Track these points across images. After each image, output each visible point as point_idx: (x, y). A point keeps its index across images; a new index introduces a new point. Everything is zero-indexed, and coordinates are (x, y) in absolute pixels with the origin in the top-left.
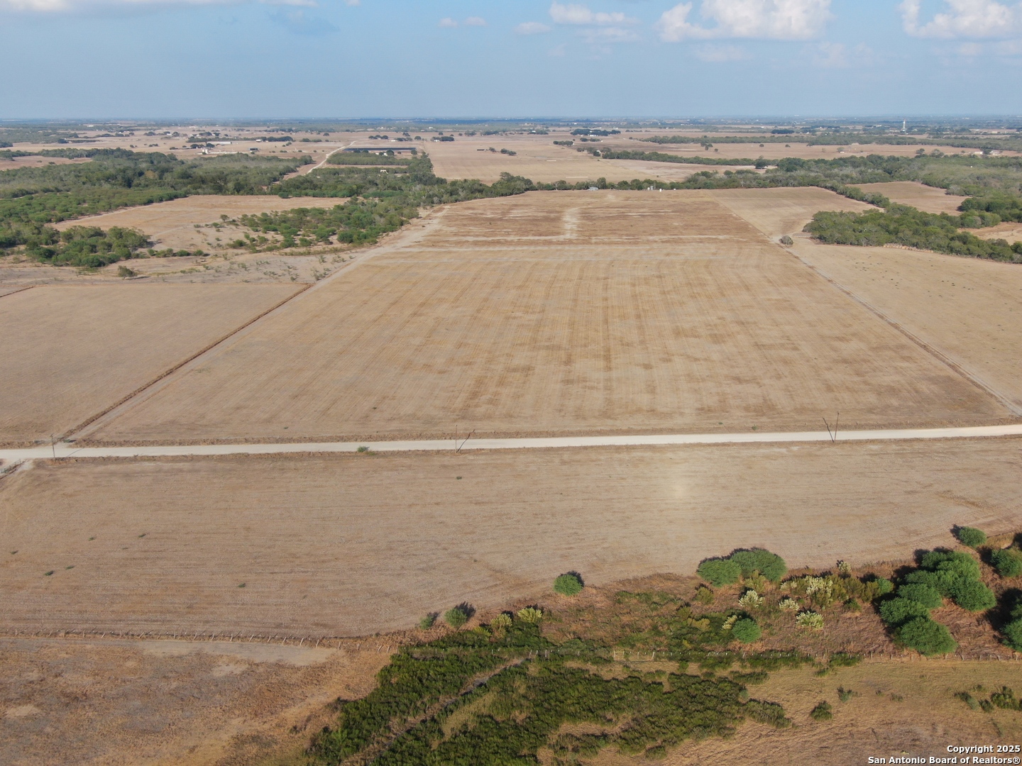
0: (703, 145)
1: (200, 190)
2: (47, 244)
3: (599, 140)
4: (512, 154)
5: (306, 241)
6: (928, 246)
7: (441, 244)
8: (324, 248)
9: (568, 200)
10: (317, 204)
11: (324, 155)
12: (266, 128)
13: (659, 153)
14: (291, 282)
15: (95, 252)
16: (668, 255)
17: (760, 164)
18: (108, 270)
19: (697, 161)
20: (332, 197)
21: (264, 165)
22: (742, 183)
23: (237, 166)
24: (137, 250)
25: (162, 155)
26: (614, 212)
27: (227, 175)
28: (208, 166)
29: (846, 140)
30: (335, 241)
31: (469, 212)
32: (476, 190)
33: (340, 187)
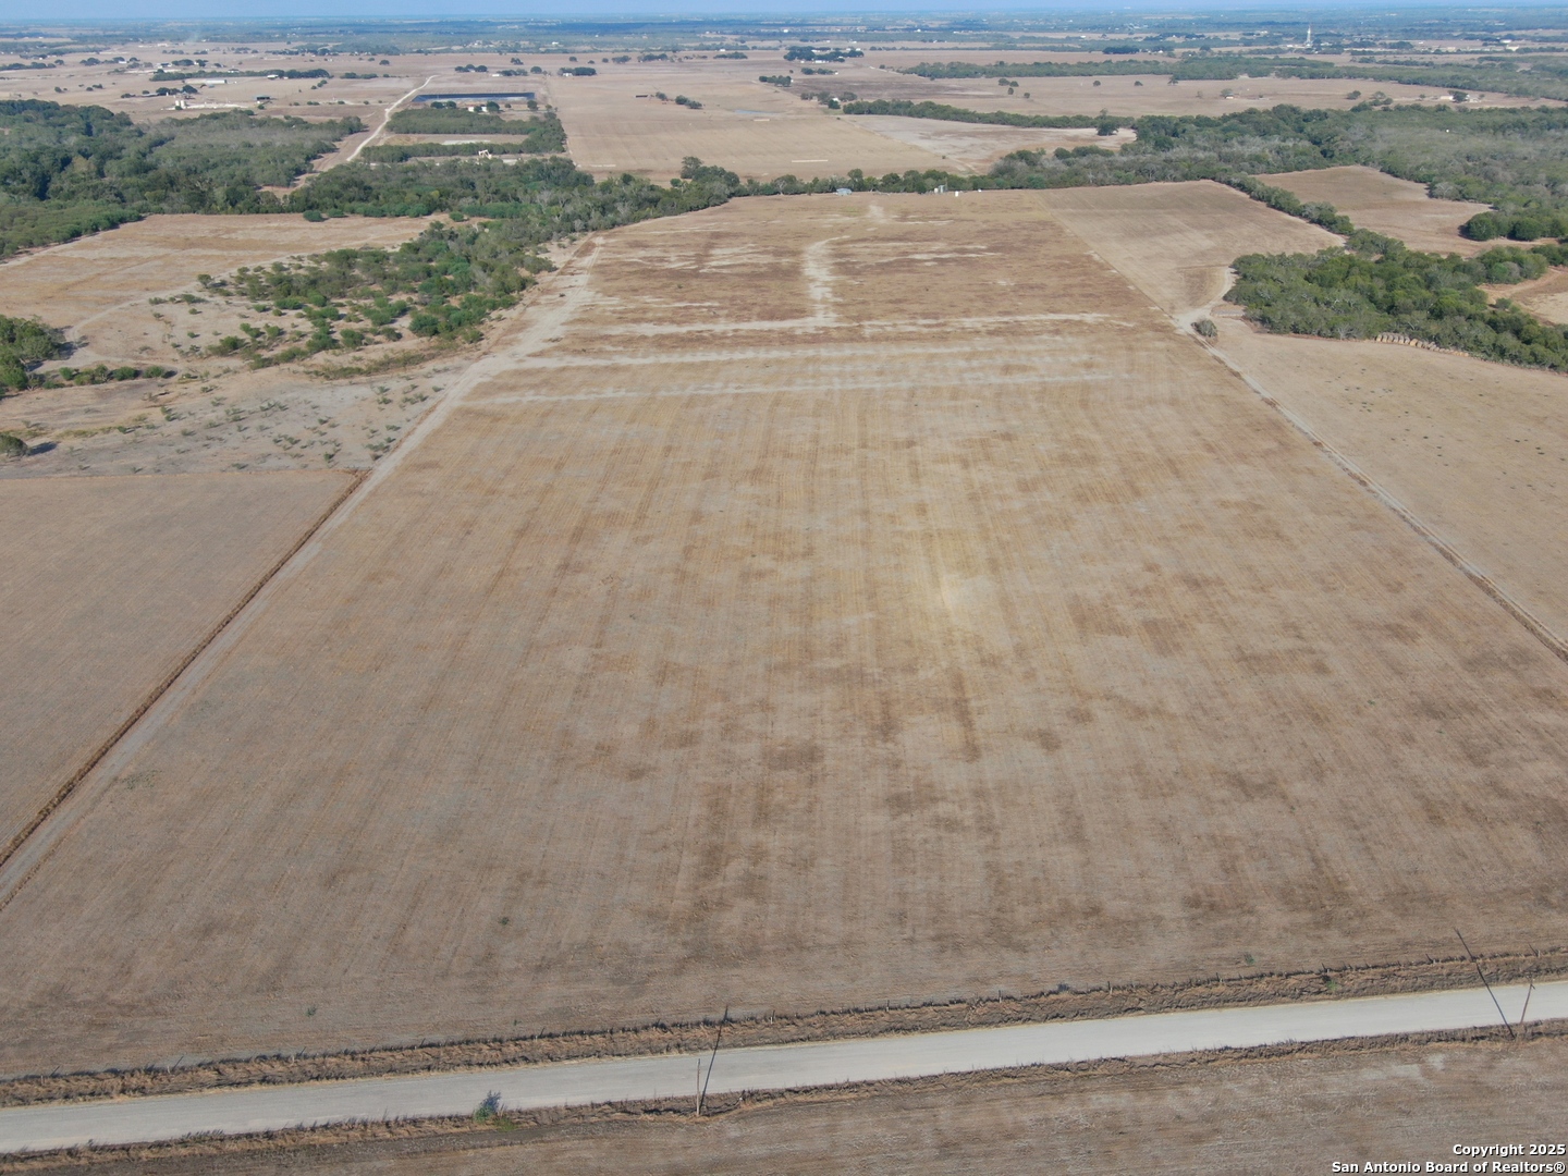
0: (1002, 82)
1: (164, 206)
3: (831, 72)
4: (695, 106)
5: (352, 333)
6: (1457, 341)
7: (597, 346)
8: (386, 355)
9: (803, 219)
10: (373, 236)
11: (381, 112)
12: (282, 46)
13: (936, 102)
14: (324, 464)
16: (1007, 369)
17: (1106, 127)
19: (1000, 118)
20: (397, 215)
21: (280, 139)
22: (1092, 174)
23: (233, 140)
24: (39, 366)
25: (107, 115)
26: (889, 251)
27: (214, 166)
28: (184, 142)
29: (1226, 69)
30: (406, 333)
31: (637, 255)
32: (646, 199)
33: (411, 196)
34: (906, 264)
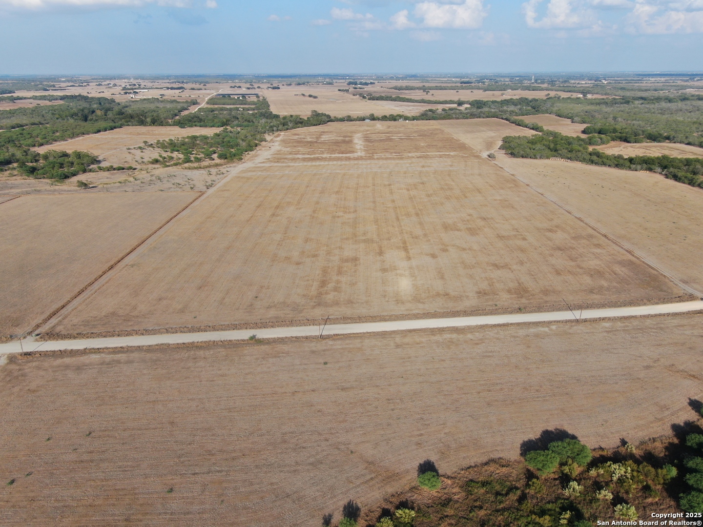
0: (424, 91)
1: (130, 123)
2: (32, 162)
3: (363, 88)
4: (315, 97)
5: (197, 158)
6: (577, 159)
7: (282, 160)
8: (209, 164)
9: (354, 128)
10: (203, 132)
11: (204, 100)
12: (168, 81)
13: (401, 96)
14: (190, 190)
15: (63, 168)
16: (423, 167)
17: (460, 103)
18: (71, 182)
19: (423, 101)
20: (211, 127)
21: (169, 106)
22: (454, 116)
23: (152, 106)
24: (90, 166)
25: (106, 99)
26: (383, 136)
27: (146, 113)
28: (135, 107)
29: (504, 88)
30: (216, 158)
31: (296, 137)
32: (298, 122)
33: (216, 120)
34: (390, 140)
